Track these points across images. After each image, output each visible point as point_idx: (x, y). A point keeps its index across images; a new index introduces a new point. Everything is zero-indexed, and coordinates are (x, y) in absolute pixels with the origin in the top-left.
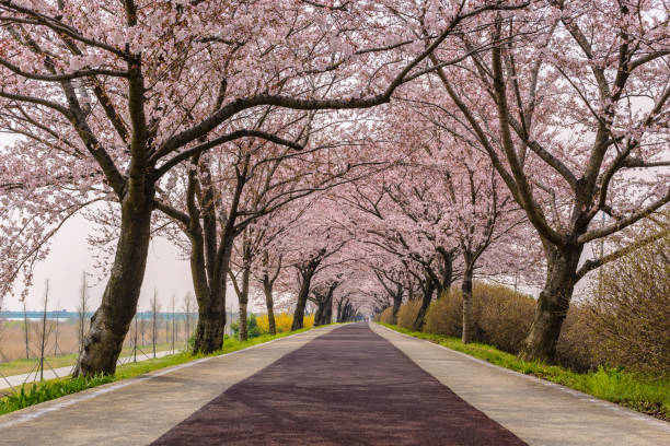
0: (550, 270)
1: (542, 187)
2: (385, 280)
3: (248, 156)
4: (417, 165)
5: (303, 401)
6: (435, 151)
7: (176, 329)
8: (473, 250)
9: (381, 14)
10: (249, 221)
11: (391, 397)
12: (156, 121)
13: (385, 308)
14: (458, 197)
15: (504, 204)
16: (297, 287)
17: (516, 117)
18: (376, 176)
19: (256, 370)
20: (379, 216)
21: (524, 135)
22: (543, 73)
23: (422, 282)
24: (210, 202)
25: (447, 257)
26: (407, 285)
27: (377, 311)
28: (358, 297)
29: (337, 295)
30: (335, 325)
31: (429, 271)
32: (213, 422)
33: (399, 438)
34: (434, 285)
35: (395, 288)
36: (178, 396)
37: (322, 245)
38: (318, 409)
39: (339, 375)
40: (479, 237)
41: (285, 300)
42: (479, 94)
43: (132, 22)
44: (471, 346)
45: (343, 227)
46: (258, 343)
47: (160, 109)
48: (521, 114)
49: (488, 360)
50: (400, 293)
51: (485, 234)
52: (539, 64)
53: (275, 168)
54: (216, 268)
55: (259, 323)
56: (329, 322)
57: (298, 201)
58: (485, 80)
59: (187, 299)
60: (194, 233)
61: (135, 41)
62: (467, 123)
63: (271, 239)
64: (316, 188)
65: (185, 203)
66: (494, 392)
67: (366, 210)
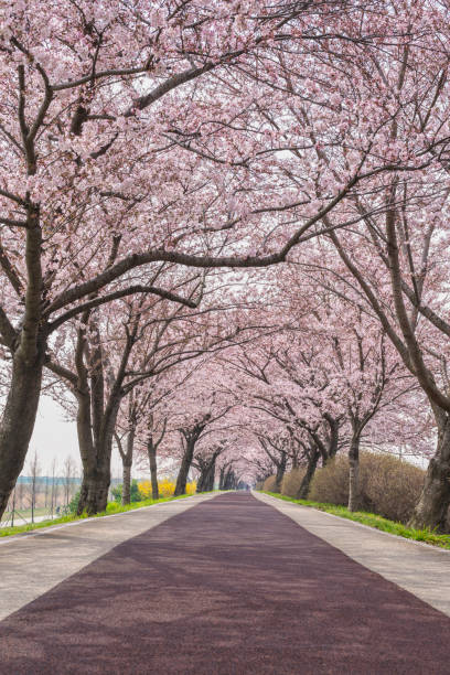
0: (441, 437)
1: (432, 354)
2: (269, 448)
3: (138, 316)
4: (307, 330)
5: (195, 558)
6: (324, 317)
7: (55, 494)
8: (361, 416)
9: (275, 177)
10: (135, 382)
11: (284, 557)
12: (52, 273)
13: (268, 476)
14: (346, 364)
15: (393, 371)
16: (181, 453)
17: (408, 281)
18: (265, 340)
19: (143, 530)
20: (266, 381)
21: (416, 300)
22: (435, 240)
23: (306, 451)
24: (98, 361)
25: (333, 424)
26: (292, 453)
27: (259, 479)
28: (241, 464)
29: (219, 462)
30: (217, 492)
31: (315, 437)
32: (104, 575)
33: (296, 594)
34: (320, 453)
35: (278, 456)
36: (66, 551)
37: (207, 410)
38: (209, 566)
39: (228, 536)
40: (367, 404)
41: (169, 465)
42: (370, 259)
43: (32, 171)
44: (358, 514)
45: (229, 392)
46: (141, 507)
47: (57, 261)
48: (413, 279)
49: (377, 527)
50: (284, 461)
51: (373, 401)
52: (432, 228)
53: (164, 329)
54: (102, 427)
55: (140, 490)
56: (211, 489)
57: (185, 363)
58: (377, 245)
59: (69, 464)
60: (81, 393)
61: (36, 190)
62: (359, 288)
63: (157, 401)
64: (206, 350)
65: (73, 362)
66: (386, 556)
67: (252, 375)
